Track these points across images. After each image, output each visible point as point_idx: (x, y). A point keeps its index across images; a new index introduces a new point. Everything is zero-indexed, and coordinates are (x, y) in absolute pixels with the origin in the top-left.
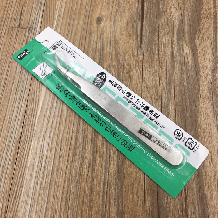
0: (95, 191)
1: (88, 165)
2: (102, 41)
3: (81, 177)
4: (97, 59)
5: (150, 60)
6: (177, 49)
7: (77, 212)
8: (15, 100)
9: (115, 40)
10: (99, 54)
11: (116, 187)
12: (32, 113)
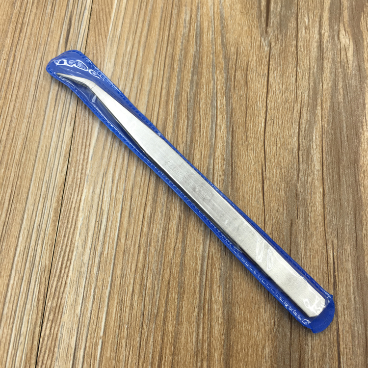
0: (188, 268)
1: (176, 228)
2: (199, 19)
3: (164, 247)
4: (191, 51)
5: (282, 55)
6: (329, 36)
7: (159, 301)
8: (54, 119)
9: (222, 18)
10: (194, 43)
11: (223, 264)
12: (82, 142)
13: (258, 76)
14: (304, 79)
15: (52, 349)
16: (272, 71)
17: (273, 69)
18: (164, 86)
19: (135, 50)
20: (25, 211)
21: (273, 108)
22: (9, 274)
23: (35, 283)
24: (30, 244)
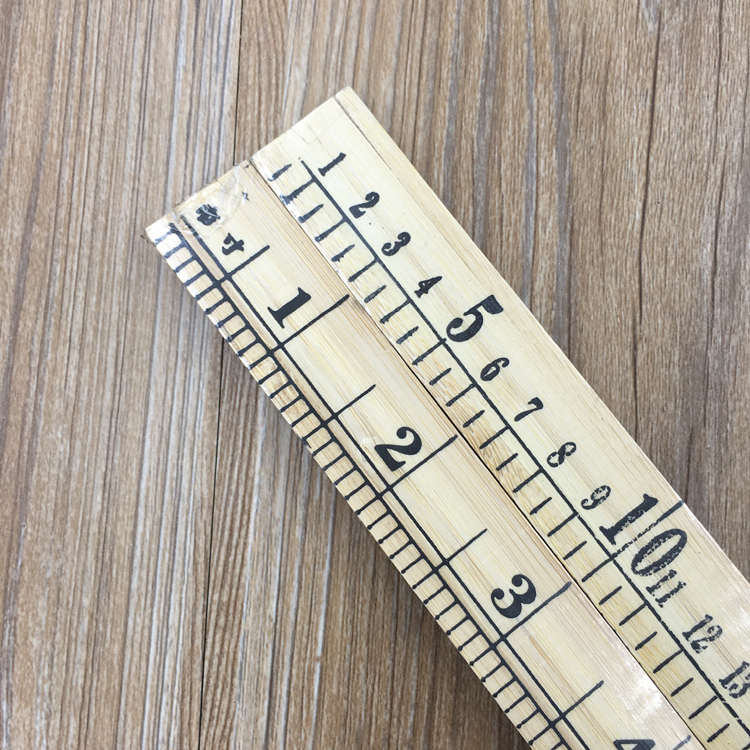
13: (630, 97)
14: (732, 104)
15: (229, 679)
16: (663, 84)
17: (664, 79)
18: (421, 124)
19: (353, 35)
20: (149, 386)
21: (662, 175)
22: (133, 513)
23: (186, 530)
24: (167, 454)
